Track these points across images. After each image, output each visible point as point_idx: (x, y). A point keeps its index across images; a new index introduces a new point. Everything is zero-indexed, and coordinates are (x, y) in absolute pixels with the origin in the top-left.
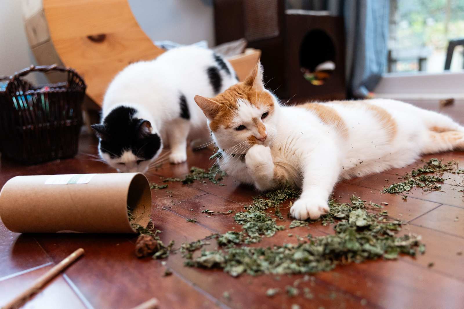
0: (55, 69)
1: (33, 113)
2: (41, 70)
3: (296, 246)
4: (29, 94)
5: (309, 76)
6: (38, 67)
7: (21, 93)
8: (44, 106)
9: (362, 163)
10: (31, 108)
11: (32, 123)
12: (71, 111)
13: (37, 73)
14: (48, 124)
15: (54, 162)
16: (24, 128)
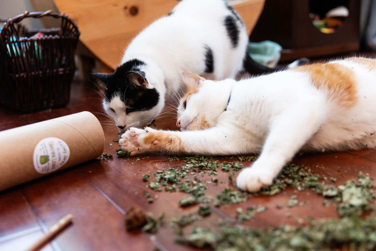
0: (48, 15)
1: (26, 61)
2: (35, 16)
3: (294, 228)
4: (23, 41)
5: (318, 23)
6: (31, 13)
7: (15, 39)
8: (37, 53)
9: (373, 135)
10: (24, 55)
11: (25, 71)
12: (64, 58)
13: (31, 19)
14: (41, 72)
15: (46, 111)
16: (17, 76)
